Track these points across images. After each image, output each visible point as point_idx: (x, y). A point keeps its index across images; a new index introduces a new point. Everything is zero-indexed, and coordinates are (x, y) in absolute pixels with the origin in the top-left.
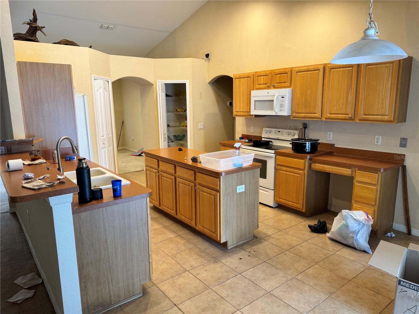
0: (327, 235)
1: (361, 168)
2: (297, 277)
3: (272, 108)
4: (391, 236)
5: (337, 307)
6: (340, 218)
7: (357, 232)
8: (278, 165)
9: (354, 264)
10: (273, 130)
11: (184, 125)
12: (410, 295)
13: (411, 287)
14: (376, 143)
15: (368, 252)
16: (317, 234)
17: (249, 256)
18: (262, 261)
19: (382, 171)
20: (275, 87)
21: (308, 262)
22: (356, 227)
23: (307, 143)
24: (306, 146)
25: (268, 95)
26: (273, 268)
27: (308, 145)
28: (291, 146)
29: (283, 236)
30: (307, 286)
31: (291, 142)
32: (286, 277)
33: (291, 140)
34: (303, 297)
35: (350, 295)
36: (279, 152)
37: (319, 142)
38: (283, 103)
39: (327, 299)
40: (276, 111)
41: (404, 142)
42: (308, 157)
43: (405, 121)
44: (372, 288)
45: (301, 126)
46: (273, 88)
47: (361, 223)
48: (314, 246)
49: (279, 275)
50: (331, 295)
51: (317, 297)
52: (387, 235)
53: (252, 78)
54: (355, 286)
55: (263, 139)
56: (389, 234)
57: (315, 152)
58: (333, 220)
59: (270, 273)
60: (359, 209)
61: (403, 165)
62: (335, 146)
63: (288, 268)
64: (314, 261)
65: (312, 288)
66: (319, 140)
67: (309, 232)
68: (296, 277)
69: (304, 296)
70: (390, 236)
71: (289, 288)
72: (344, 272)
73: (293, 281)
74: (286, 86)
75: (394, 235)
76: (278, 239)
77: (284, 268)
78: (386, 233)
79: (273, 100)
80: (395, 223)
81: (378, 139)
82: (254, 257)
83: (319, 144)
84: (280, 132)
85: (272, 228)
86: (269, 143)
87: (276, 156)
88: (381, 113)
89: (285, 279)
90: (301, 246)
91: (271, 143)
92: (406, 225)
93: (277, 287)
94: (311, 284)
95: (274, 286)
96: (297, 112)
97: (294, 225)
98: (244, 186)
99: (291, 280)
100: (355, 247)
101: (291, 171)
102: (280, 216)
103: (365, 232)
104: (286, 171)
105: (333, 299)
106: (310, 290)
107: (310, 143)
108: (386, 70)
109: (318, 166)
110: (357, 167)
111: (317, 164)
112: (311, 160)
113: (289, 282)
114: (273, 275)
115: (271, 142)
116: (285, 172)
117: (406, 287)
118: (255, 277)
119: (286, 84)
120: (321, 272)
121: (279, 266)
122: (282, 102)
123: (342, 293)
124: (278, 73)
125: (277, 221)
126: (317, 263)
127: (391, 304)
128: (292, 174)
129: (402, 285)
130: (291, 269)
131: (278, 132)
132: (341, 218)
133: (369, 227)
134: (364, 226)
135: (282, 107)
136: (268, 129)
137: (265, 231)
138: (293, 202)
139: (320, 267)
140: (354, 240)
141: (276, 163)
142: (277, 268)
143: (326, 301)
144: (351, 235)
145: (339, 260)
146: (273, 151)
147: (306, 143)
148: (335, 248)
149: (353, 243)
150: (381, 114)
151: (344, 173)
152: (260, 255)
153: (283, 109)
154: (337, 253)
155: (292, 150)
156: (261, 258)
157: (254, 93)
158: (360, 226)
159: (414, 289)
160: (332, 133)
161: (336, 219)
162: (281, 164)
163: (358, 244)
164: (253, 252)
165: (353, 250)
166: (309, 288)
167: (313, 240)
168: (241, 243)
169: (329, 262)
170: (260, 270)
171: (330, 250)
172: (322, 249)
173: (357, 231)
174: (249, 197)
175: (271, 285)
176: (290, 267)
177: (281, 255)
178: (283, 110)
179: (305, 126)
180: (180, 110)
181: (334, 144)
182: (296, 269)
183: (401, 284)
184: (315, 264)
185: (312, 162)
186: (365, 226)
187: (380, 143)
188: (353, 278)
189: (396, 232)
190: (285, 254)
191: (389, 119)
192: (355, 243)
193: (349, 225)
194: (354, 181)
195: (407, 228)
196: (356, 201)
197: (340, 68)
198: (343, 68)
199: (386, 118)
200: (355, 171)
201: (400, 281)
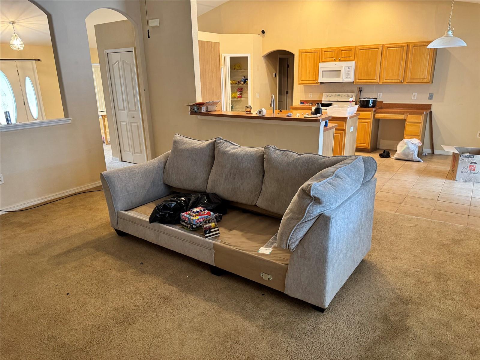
0: (391, 158)
1: (411, 113)
3: (339, 76)
4: (425, 155)
10: (333, 94)
11: (236, 96)
12: (465, 161)
14: (413, 98)
15: (421, 161)
16: (386, 158)
19: (424, 114)
20: (340, 60)
22: (413, 148)
23: (370, 100)
25: (335, 66)
27: (371, 102)
30: (406, 175)
37: (376, 100)
38: (349, 72)
40: (344, 78)
41: (431, 97)
42: (372, 110)
43: (432, 83)
47: (416, 145)
48: (391, 163)
52: (423, 155)
53: (319, 53)
54: (427, 172)
57: (375, 107)
61: (431, 110)
62: (383, 103)
66: (377, 98)
67: (380, 158)
69: (408, 177)
74: (350, 59)
75: (427, 154)
79: (340, 70)
81: (414, 95)
84: (339, 95)
91: (332, 105)
96: (357, 79)
98: (353, 127)
100: (413, 160)
101: (360, 121)
107: (372, 100)
109: (381, 116)
110: (408, 113)
111: (379, 114)
112: (375, 112)
115: (332, 103)
117: (464, 157)
119: (351, 58)
124: (343, 50)
132: (403, 144)
133: (418, 149)
135: (348, 75)
136: (328, 94)
144: (411, 153)
149: (412, 158)
150: (422, 78)
151: (400, 117)
153: (349, 77)
157: (321, 65)
159: (467, 157)
172: (396, 163)
173: (414, 150)
175: (389, 176)
179: (360, 90)
180: (233, 81)
185: (375, 113)
187: (415, 98)
191: (427, 81)
192: (414, 157)
193: (410, 147)
194: (406, 122)
195: (432, 150)
196: (407, 135)
197: (395, 47)
198: (397, 47)
199: (425, 81)
200: (407, 116)
201: (461, 155)
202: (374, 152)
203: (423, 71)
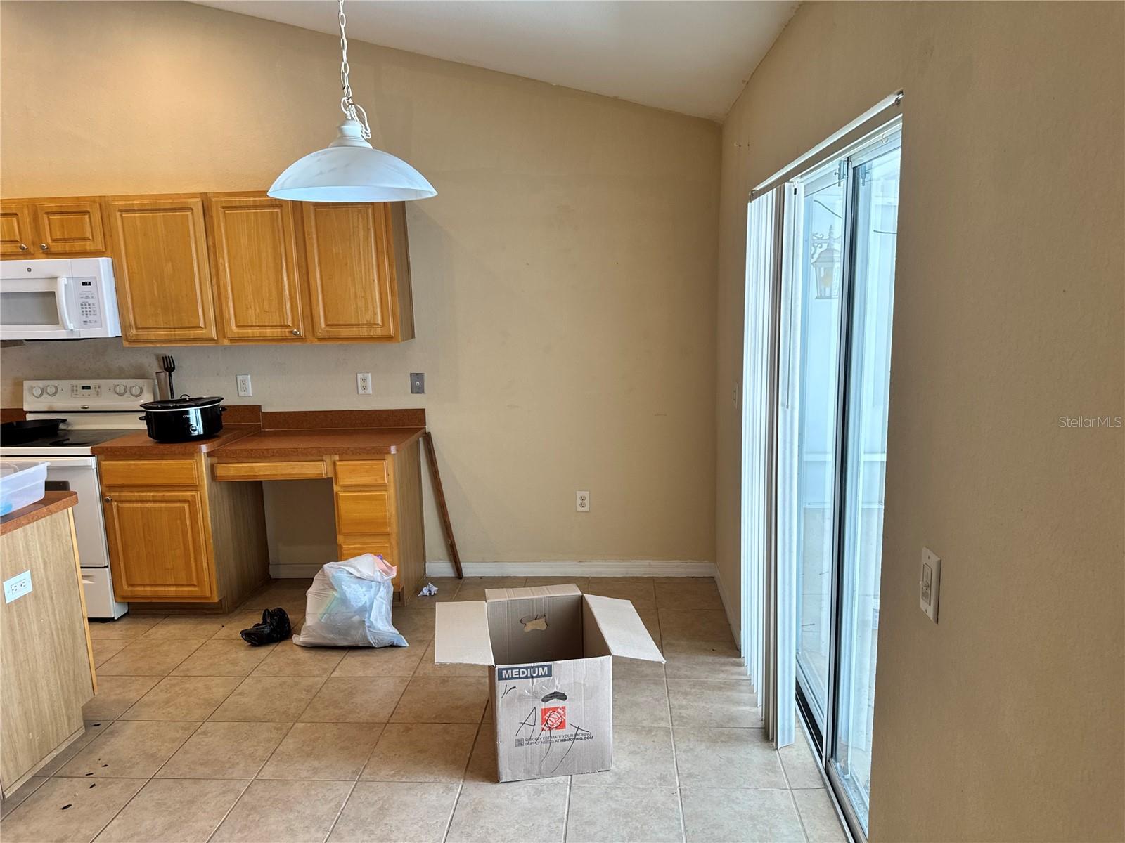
0: (294, 642)
1: (345, 454)
2: (262, 776)
3: (53, 317)
4: (430, 594)
5: (384, 797)
6: (322, 588)
7: (370, 606)
8: (111, 488)
9: (380, 685)
10: (65, 384)
12: (522, 692)
13: (521, 675)
14: (361, 391)
15: (399, 644)
16: (270, 648)
17: (94, 785)
18: (140, 783)
19: (392, 453)
20: (49, 254)
21: (274, 725)
22: (364, 596)
23: (192, 410)
24: (188, 419)
25: (29, 275)
26: (186, 783)
27: (195, 417)
28: (143, 425)
29: (177, 689)
30: (297, 785)
31: (144, 414)
32: (231, 791)
33: (143, 409)
34: (298, 816)
35: (400, 756)
36: (107, 448)
37: (221, 403)
38: (90, 301)
39: (355, 789)
40: (71, 326)
41: (417, 382)
42: (204, 448)
43: (413, 337)
44: (436, 718)
45: (154, 367)
46: (44, 256)
47: (373, 583)
48: (274, 680)
49: (210, 795)
50: (360, 775)
51: (330, 799)
52: (421, 594)
54: (401, 731)
55: (29, 417)
56: (425, 591)
57: (218, 434)
58: (306, 597)
59: (181, 802)
60: (356, 552)
61: (426, 433)
62: (263, 411)
63: (227, 765)
64: (289, 715)
65: (310, 782)
66: (223, 399)
67: (246, 650)
68: (259, 777)
69: (298, 812)
70: (428, 594)
71: (252, 812)
72: (367, 712)
73: (256, 790)
74: (88, 248)
75: (435, 589)
76: (167, 702)
77: (216, 768)
78: (419, 590)
79: (54, 292)
80: (430, 562)
81: (364, 380)
82: (110, 784)
83: (224, 408)
84: (89, 388)
85: (133, 678)
86: (57, 426)
87: (98, 463)
88: (367, 321)
89: (230, 796)
90: (241, 694)
91: (62, 426)
92: (450, 561)
93: (217, 829)
94: (304, 774)
95: (208, 828)
96: (140, 326)
97: (196, 647)
98: (27, 575)
99: (250, 789)
100: (371, 643)
101: (157, 499)
102: (146, 637)
103: (384, 602)
104: (142, 501)
105: (368, 784)
106: (308, 790)
107: (199, 411)
108: (360, 219)
109: (237, 469)
110: (336, 454)
111: (230, 465)
112: (214, 456)
113: (246, 798)
114: (192, 802)
115: (64, 421)
116: (139, 505)
117: (512, 678)
118: (138, 834)
119: (90, 246)
120: (316, 735)
121: (201, 770)
122: (87, 297)
123: (381, 758)
124: (54, 210)
125: (142, 654)
126: (297, 719)
127: (480, 733)
128: (163, 505)
129: (506, 679)
130: (237, 763)
131: (83, 388)
132: (326, 586)
133: (389, 587)
134: (380, 588)
135: (88, 313)
136: (41, 383)
137: (116, 694)
138: (177, 585)
139: (309, 725)
140: (367, 628)
141: (105, 482)
142: (196, 780)
143: (355, 794)
144: (357, 618)
145: (346, 689)
146: (87, 450)
147: (187, 412)
148: (326, 666)
149: (365, 637)
150: (365, 322)
151: (309, 472)
152: (129, 767)
153: (90, 318)
154: (335, 674)
155: (150, 435)
156: (136, 772)
158: (373, 590)
160: (249, 376)
161: (311, 594)
162: (120, 482)
163: (374, 634)
164: (100, 771)
165: (369, 653)
166: (303, 787)
167: (265, 668)
168: (47, 760)
169: (326, 704)
170: (146, 809)
171: (316, 673)
172: (296, 679)
173: (368, 604)
174: (50, 607)
175: (200, 832)
176: (232, 760)
177: (195, 739)
178: (95, 322)
179: (168, 366)
181: (260, 406)
182: (251, 755)
183: (504, 677)
184: (294, 724)
185: (215, 460)
186: (382, 587)
187: (370, 391)
188: (390, 715)
189: (437, 581)
190: (205, 733)
191: (386, 333)
192: (368, 633)
193: (347, 595)
194: (336, 488)
195: (454, 563)
196: (348, 535)
197: (249, 207)
198: (255, 207)
199: (379, 332)
200: (334, 464)
201: (500, 671)
202: (236, 612)
203: (365, 298)
